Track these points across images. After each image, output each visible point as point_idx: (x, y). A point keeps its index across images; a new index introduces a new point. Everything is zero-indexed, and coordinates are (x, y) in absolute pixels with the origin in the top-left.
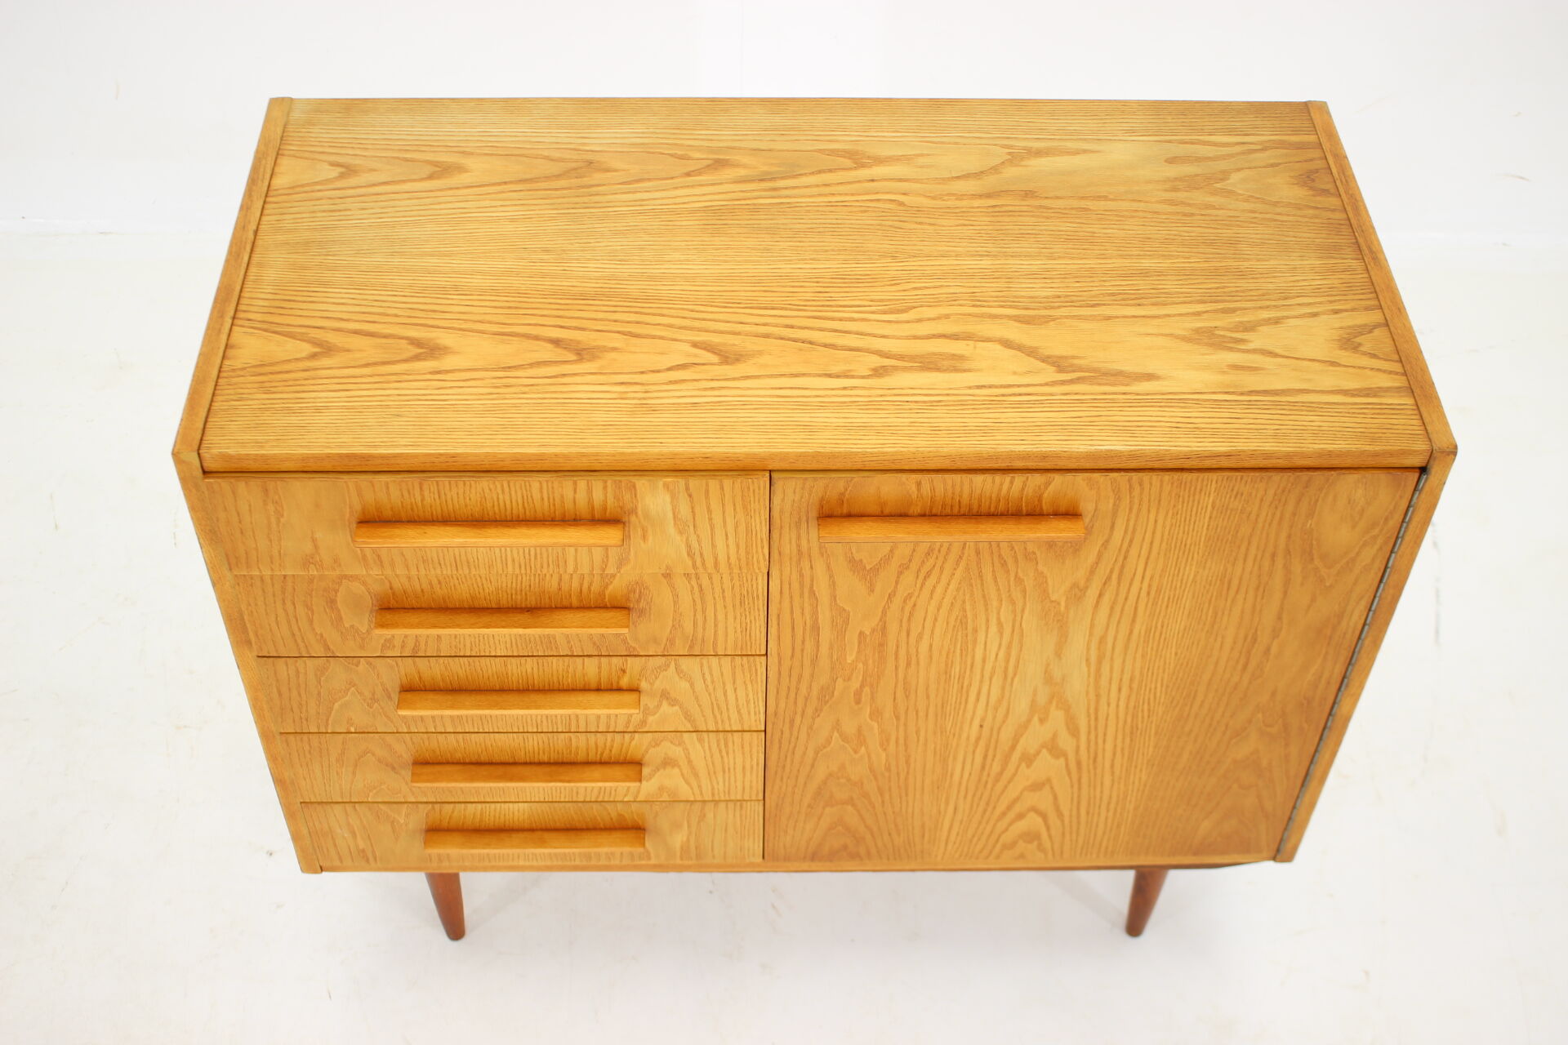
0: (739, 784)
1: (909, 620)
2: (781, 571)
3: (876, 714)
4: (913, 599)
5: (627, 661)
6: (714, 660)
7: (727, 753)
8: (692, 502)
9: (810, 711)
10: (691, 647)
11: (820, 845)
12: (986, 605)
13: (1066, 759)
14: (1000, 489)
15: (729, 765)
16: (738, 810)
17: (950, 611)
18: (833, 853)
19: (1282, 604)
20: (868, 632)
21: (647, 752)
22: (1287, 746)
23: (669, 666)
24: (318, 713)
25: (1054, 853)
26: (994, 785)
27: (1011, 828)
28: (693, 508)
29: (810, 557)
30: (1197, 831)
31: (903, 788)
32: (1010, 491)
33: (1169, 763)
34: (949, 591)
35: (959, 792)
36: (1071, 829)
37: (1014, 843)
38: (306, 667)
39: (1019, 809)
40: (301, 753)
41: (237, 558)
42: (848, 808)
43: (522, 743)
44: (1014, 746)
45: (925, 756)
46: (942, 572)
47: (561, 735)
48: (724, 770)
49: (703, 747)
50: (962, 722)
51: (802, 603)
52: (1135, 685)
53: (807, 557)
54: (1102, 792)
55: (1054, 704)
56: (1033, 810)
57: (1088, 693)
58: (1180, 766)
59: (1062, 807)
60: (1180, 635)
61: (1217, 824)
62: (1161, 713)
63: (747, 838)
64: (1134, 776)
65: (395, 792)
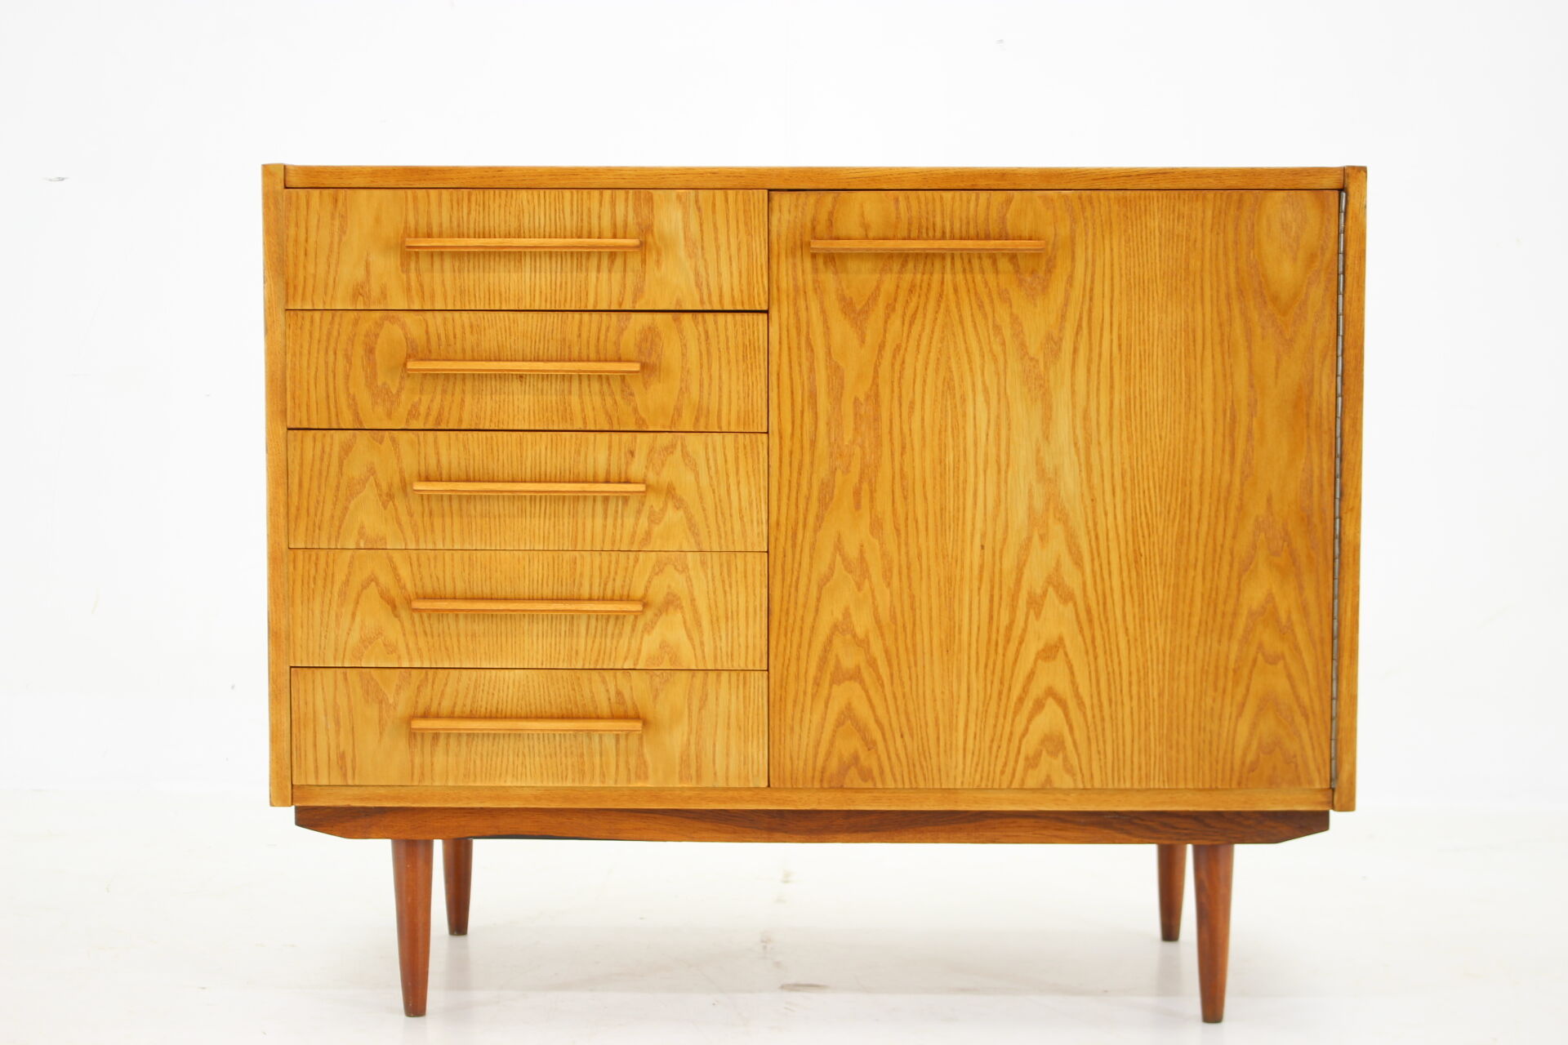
0: (742, 640)
1: (900, 383)
2: (779, 311)
3: (876, 526)
4: (902, 352)
5: (635, 438)
6: (718, 439)
7: (731, 587)
8: (700, 217)
9: (811, 520)
10: (697, 419)
11: (829, 754)
12: (970, 362)
13: (1075, 604)
14: (968, 208)
15: (732, 605)
16: (741, 687)
17: (937, 370)
18: (844, 769)
19: (1251, 366)
20: (862, 398)
21: (650, 582)
22: (1301, 588)
23: (675, 448)
24: (333, 517)
25: (1083, 776)
26: (1005, 648)
27: (1031, 727)
28: (701, 225)
29: (805, 293)
30: (1234, 739)
31: (911, 650)
32: (976, 211)
33: (1183, 614)
34: (934, 342)
35: (969, 658)
36: (1096, 730)
37: (1038, 755)
38: (332, 445)
39: (1036, 690)
40: (305, 581)
41: (295, 287)
42: (856, 686)
43: (527, 567)
44: (1018, 581)
45: (930, 596)
46: (925, 315)
47: (567, 555)
48: (727, 614)
49: (706, 576)
50: (963, 541)
51: (800, 357)
52: (1128, 484)
53: (802, 293)
54: (1120, 663)
55: (1051, 510)
56: (1051, 692)
57: (1082, 495)
58: (1195, 620)
59: (1081, 690)
60: (1160, 408)
61: (1254, 725)
62: (1160, 529)
63: (750, 738)
64: (1150, 637)
65: (391, 649)
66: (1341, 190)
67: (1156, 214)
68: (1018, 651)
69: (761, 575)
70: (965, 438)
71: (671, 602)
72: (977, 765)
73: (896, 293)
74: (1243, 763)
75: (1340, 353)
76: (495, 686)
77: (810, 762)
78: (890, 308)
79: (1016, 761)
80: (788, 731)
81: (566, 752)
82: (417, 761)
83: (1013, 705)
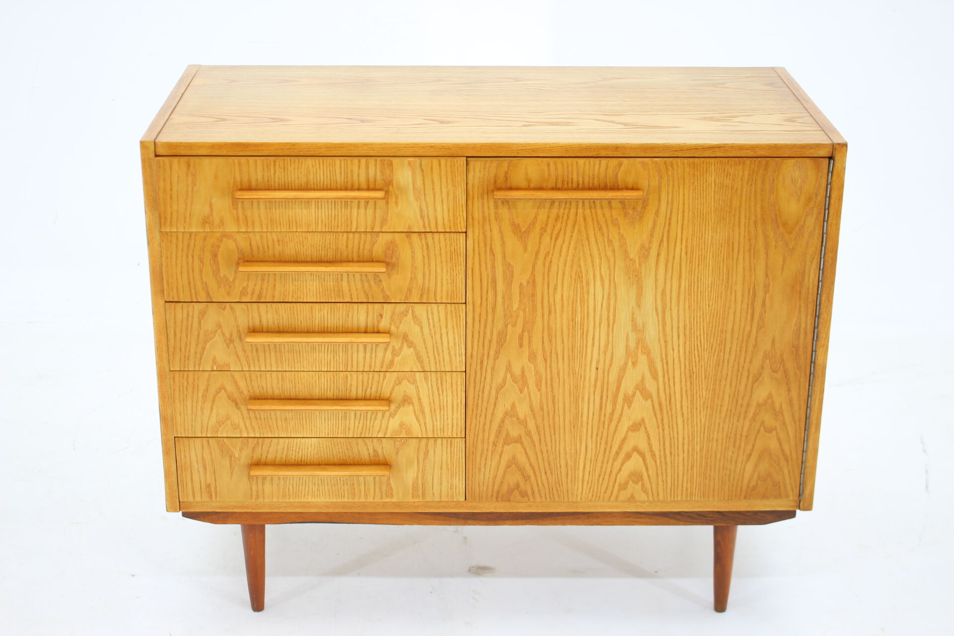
0: (450, 420)
1: (548, 274)
2: (473, 232)
3: (532, 357)
4: (550, 256)
5: (383, 307)
6: (435, 306)
7: (443, 392)
8: (423, 176)
9: (492, 353)
10: (422, 296)
11: (502, 483)
12: (592, 262)
13: (652, 401)
14: (594, 169)
15: (443, 402)
16: (449, 447)
17: (572, 267)
18: (510, 492)
19: (767, 264)
20: (525, 284)
21: (393, 389)
22: (789, 390)
23: (408, 312)
24: (196, 353)
25: (653, 494)
26: (609, 425)
27: (623, 468)
28: (424, 180)
29: (490, 221)
30: (743, 474)
31: (552, 426)
32: (599, 171)
33: (717, 405)
34: (570, 250)
35: (587, 431)
36: (662, 469)
37: (627, 483)
38: (193, 311)
39: (627, 448)
40: (181, 389)
41: (165, 218)
42: (519, 446)
43: (317, 381)
44: (618, 388)
45: (564, 396)
46: (565, 234)
47: (342, 374)
48: (440, 407)
49: (428, 386)
50: (585, 365)
51: (486, 258)
52: (687, 333)
53: (488, 221)
54: (678, 433)
55: (640, 349)
56: (636, 449)
57: (659, 339)
58: (724, 409)
59: (654, 448)
60: (709, 289)
61: (756, 466)
62: (706, 358)
63: (455, 475)
64: (697, 418)
65: (236, 427)
66: (831, 158)
67: (713, 173)
68: (617, 426)
69: (461, 385)
70: (588, 306)
71: (406, 400)
72: (590, 488)
73: (547, 221)
74: (748, 487)
75: (822, 256)
76: (299, 447)
77: (490, 488)
78: (543, 230)
79: (614, 486)
80: (477, 471)
81: (344, 483)
82: (254, 488)
83: (613, 456)
